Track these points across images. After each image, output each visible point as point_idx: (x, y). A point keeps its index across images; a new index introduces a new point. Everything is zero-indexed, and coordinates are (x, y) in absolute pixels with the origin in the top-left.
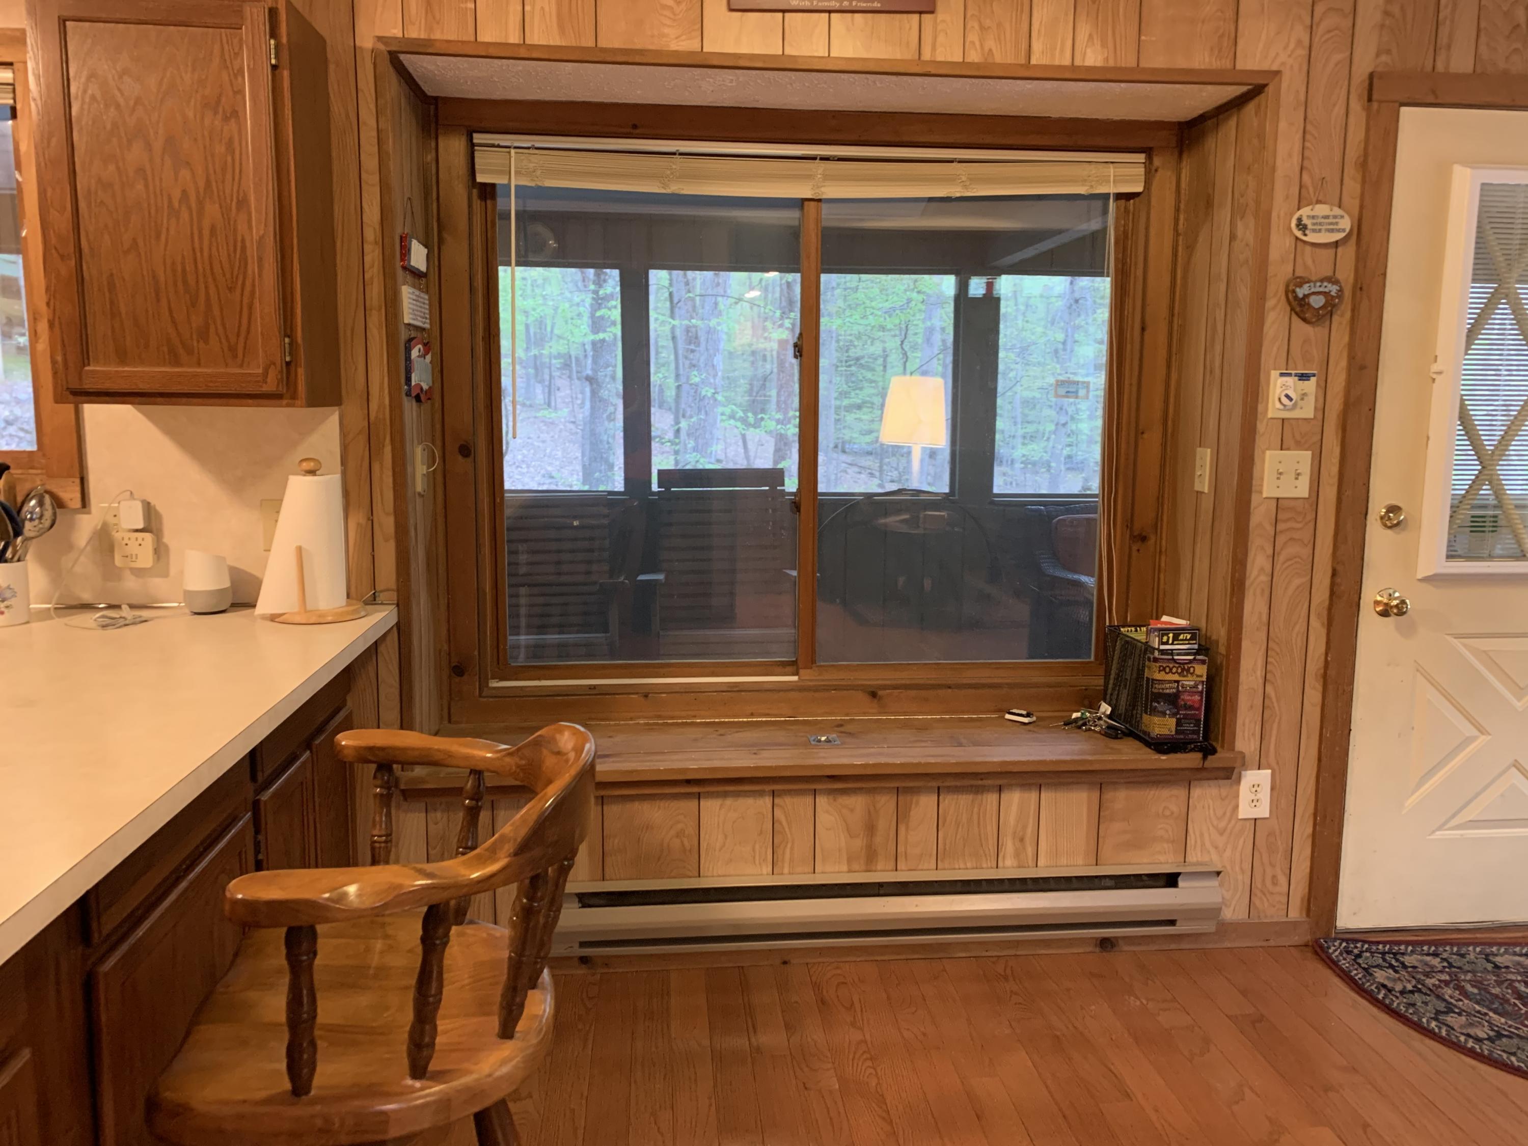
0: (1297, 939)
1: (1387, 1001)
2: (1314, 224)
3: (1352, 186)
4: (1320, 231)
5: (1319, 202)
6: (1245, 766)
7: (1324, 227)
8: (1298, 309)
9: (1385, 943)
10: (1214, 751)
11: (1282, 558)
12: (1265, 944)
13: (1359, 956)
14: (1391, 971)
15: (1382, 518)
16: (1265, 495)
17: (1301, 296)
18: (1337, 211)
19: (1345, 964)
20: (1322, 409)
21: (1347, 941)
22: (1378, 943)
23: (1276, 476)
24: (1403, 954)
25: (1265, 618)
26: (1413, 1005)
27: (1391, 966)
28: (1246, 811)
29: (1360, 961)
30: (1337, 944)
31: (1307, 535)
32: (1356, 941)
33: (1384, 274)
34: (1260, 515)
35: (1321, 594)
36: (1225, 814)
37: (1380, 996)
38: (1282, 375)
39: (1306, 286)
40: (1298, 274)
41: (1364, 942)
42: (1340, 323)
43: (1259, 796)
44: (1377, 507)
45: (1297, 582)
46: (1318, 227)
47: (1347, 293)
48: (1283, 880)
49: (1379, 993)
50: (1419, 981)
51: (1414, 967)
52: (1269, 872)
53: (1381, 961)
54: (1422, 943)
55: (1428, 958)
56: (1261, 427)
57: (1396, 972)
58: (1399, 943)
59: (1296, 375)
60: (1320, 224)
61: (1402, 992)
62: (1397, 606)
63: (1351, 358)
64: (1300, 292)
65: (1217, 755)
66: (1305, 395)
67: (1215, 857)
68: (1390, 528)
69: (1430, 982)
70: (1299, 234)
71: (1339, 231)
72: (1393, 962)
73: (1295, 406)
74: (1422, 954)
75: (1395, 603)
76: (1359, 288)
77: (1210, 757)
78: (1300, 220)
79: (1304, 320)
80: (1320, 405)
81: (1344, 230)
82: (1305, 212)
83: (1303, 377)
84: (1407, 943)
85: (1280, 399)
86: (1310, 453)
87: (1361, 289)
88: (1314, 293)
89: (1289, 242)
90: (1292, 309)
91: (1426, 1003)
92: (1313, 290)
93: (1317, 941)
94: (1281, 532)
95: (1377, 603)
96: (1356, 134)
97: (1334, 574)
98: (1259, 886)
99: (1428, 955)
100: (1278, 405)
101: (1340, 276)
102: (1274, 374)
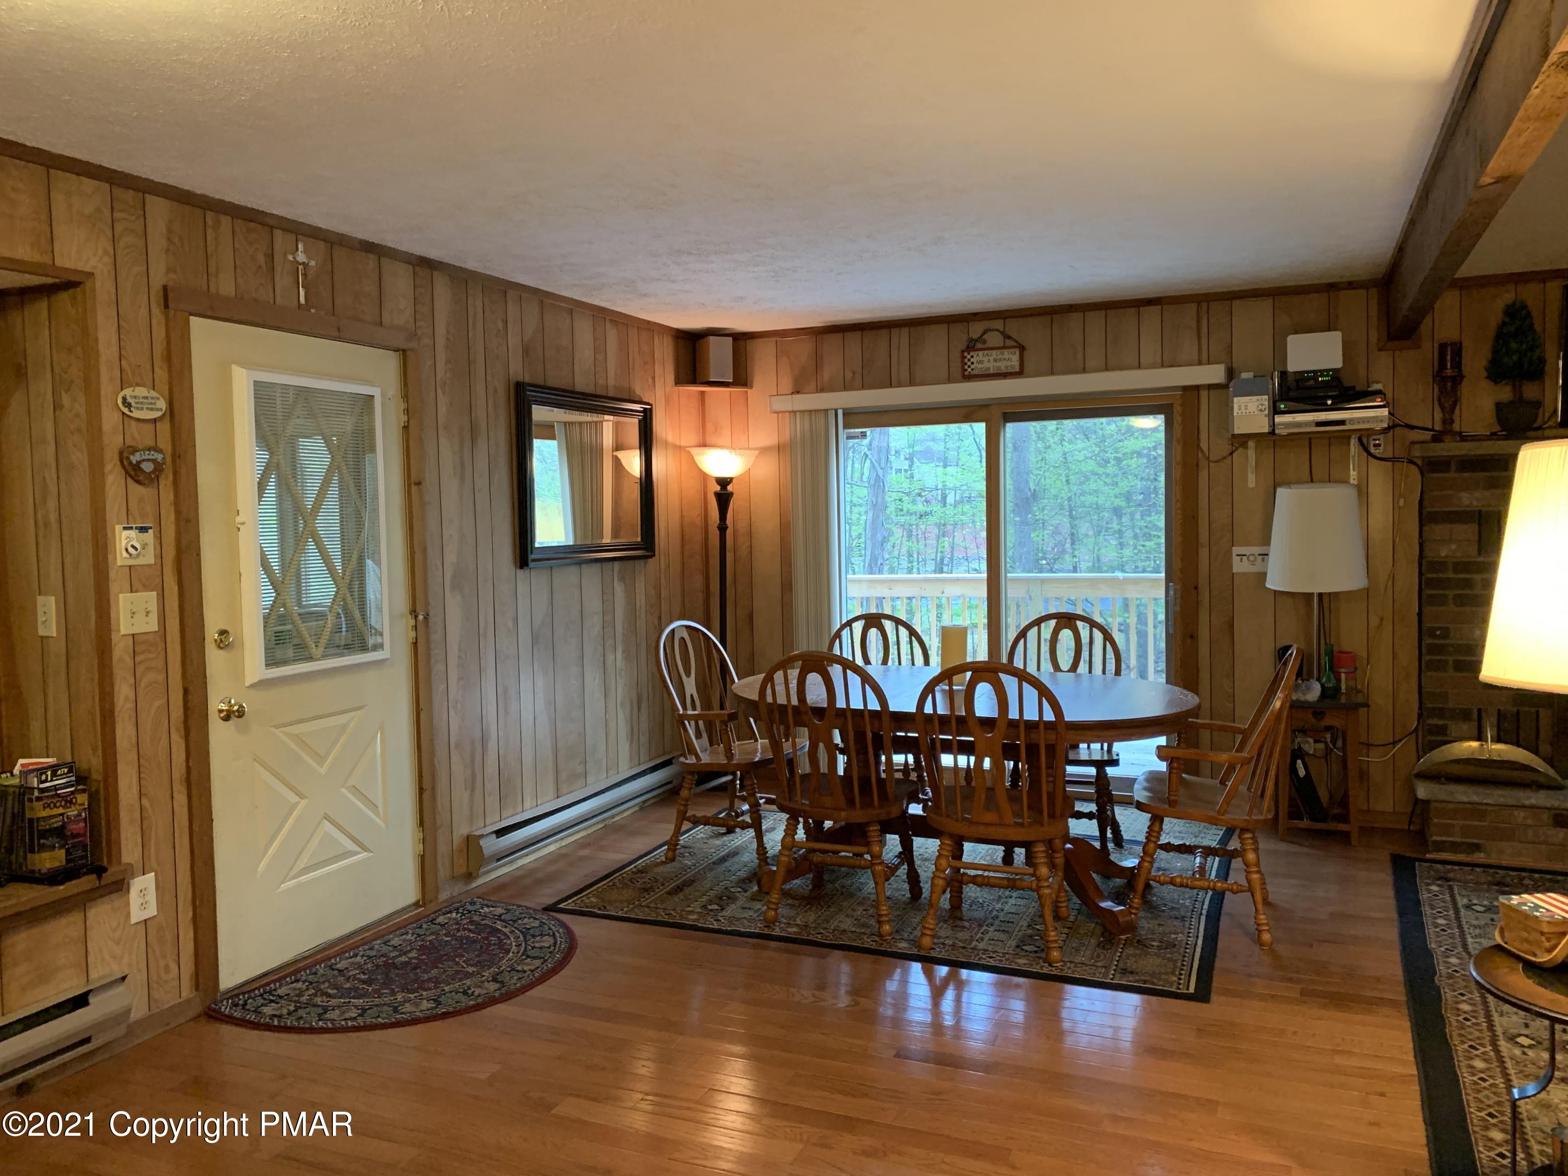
0: (192, 1013)
1: (282, 1024)
2: (136, 403)
3: (161, 374)
4: (142, 409)
5: (138, 385)
6: (133, 876)
7: (145, 406)
8: (132, 473)
9: (258, 988)
10: (105, 870)
11: (143, 684)
12: (168, 1028)
13: (245, 1004)
14: (273, 1004)
15: (216, 641)
16: (122, 633)
17: (134, 462)
18: (153, 394)
19: (237, 1014)
20: (160, 556)
21: (231, 997)
22: (254, 990)
23: (130, 615)
24: (275, 990)
25: (134, 740)
26: (301, 1018)
27: (272, 1001)
28: (137, 915)
29: (248, 1007)
30: (225, 1003)
31: (161, 664)
32: (237, 995)
33: (195, 446)
34: (120, 650)
35: (177, 712)
36: (118, 925)
37: (276, 1023)
38: (125, 528)
39: (138, 454)
40: (127, 443)
41: (244, 994)
42: (166, 485)
43: (147, 898)
44: (211, 634)
45: (157, 704)
46: (140, 406)
47: (169, 460)
48: (173, 967)
49: (273, 1021)
50: (296, 1002)
51: (288, 995)
52: (162, 963)
53: (262, 1001)
54: (285, 977)
55: (294, 985)
56: (112, 574)
57: (277, 1003)
58: (268, 984)
59: (136, 528)
60: (142, 403)
61: (289, 1013)
62: (238, 710)
63: (178, 513)
64: (134, 459)
65: (109, 872)
66: (146, 544)
67: (115, 967)
68: (221, 648)
69: (304, 999)
70: (126, 411)
71: (158, 410)
72: (271, 998)
73: (138, 555)
74: (288, 984)
75: (236, 708)
76: (176, 456)
77: (104, 875)
78: (124, 399)
79: (138, 482)
80: (158, 552)
81: (161, 410)
82: (128, 392)
83: (143, 530)
84: (274, 981)
85: (127, 550)
86: (155, 593)
87: (179, 457)
88: (144, 460)
89: (117, 416)
90: (127, 472)
91: (309, 1013)
92: (144, 457)
93: (209, 1008)
94: (141, 662)
95: (221, 711)
96: (159, 333)
97: (186, 691)
98: (155, 979)
99: (292, 983)
100: (125, 554)
101: (161, 445)
102: (118, 528)
